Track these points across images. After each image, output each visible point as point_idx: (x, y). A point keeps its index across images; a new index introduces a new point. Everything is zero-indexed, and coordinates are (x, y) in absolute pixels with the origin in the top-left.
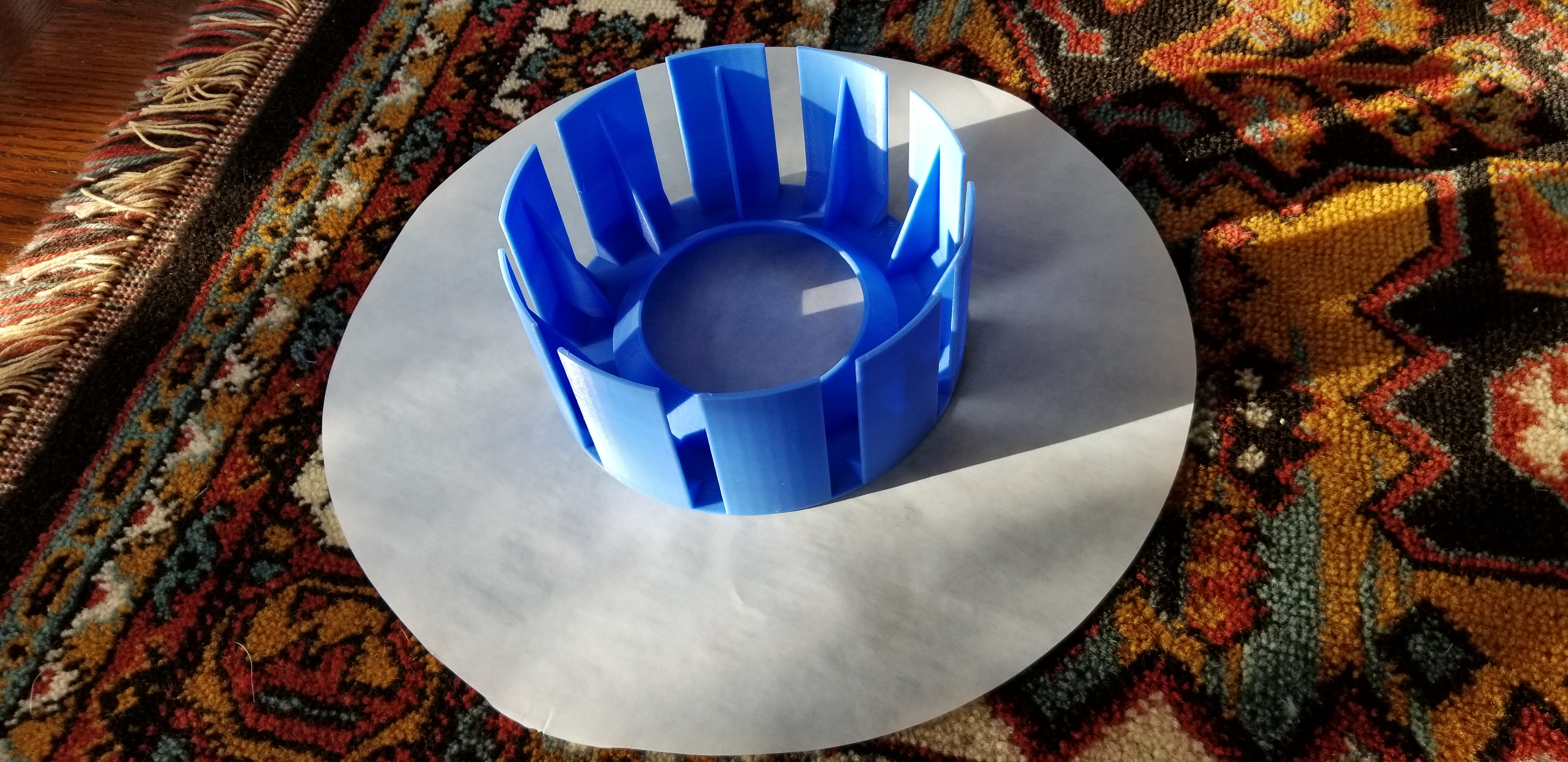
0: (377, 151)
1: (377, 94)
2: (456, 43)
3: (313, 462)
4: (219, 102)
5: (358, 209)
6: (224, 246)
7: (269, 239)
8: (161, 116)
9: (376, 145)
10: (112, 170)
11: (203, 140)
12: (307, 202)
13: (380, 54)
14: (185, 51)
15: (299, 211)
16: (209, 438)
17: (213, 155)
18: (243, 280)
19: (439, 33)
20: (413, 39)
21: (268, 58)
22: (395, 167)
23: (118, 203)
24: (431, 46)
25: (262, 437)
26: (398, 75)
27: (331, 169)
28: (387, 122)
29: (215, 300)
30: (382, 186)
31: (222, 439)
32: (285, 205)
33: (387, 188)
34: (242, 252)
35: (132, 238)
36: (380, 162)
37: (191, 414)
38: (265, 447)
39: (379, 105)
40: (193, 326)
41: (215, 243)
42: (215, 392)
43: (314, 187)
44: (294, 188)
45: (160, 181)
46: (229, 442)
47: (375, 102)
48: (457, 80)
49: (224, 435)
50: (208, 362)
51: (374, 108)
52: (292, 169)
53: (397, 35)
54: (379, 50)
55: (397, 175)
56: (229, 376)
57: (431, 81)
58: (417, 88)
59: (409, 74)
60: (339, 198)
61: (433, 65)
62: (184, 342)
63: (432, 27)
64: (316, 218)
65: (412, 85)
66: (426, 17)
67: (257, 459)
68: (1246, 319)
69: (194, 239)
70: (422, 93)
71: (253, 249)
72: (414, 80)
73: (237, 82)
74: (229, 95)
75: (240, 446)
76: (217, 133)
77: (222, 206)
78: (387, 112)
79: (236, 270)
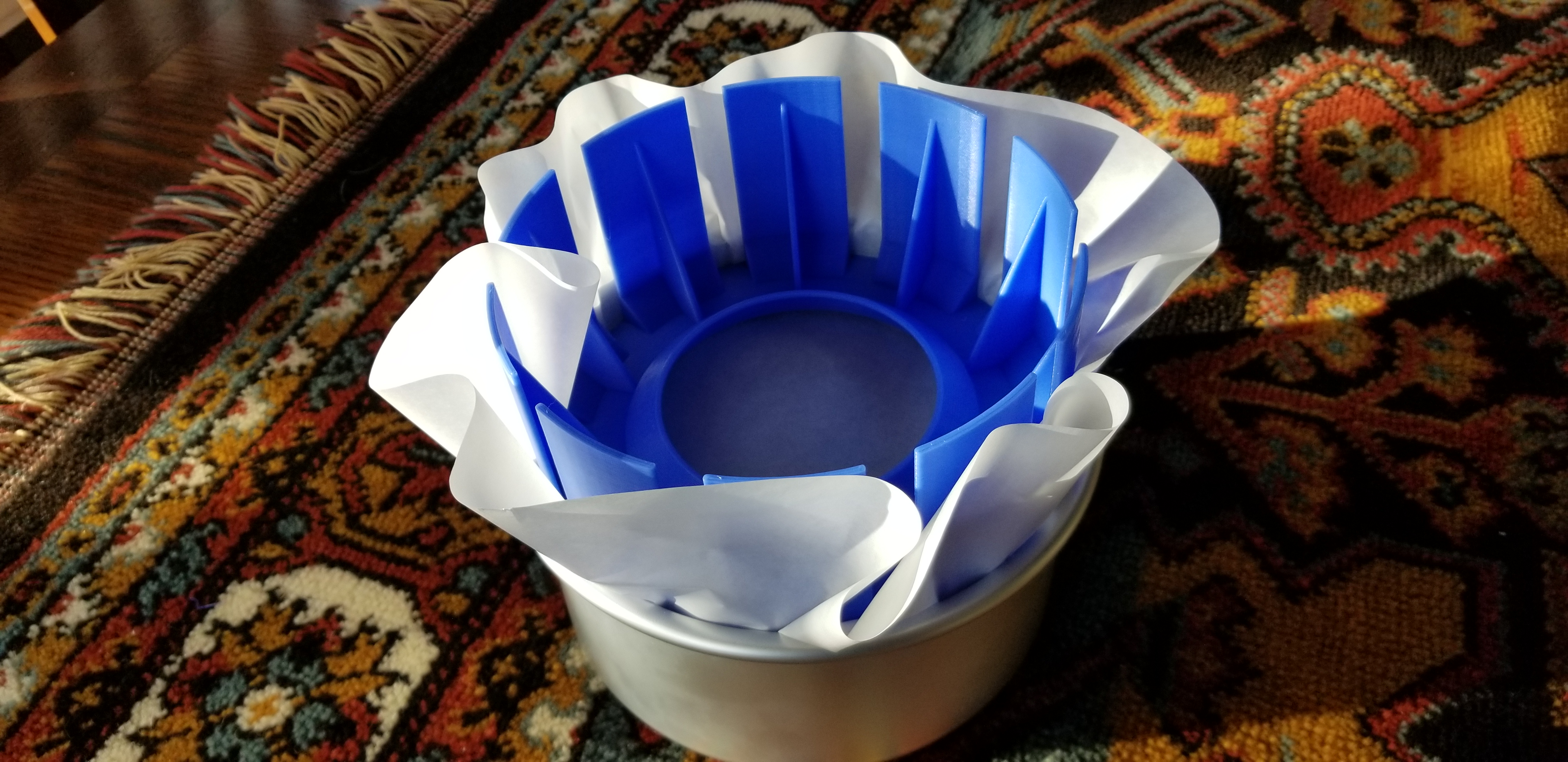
0: (296, 370)
1: (316, 305)
2: (414, 259)
3: (120, 736)
4: (155, 293)
5: (257, 434)
6: (106, 458)
7: (155, 456)
8: (91, 301)
9: (297, 364)
10: (25, 353)
11: (126, 332)
12: (206, 419)
13: (332, 262)
14: (140, 232)
15: (196, 427)
16: (21, 685)
17: (133, 349)
18: (113, 500)
19: (399, 246)
20: (371, 250)
21: (220, 250)
22: (309, 390)
23: (17, 391)
24: (387, 258)
25: (76, 696)
26: (343, 288)
27: (242, 384)
28: (316, 339)
29: (78, 520)
30: (290, 410)
31: (33, 689)
32: (183, 418)
33: (295, 414)
34: (123, 467)
35: (20, 433)
36: (296, 383)
37: (11, 654)
38: (74, 709)
39: (314, 318)
40: (45, 546)
41: (98, 452)
42: (43, 631)
43: (220, 401)
44: (198, 401)
45: (67, 373)
46: (38, 696)
47: (309, 314)
49: (37, 685)
50: (47, 592)
51: (308, 321)
52: (203, 379)
53: (356, 244)
54: (332, 257)
55: (309, 400)
56: (64, 614)
57: (375, 298)
58: (359, 304)
59: (355, 288)
60: (241, 419)
61: (383, 280)
62: (32, 564)
63: (393, 239)
64: (211, 439)
65: (355, 300)
66: (390, 228)
67: (62, 721)
69: (78, 445)
71: (135, 466)
72: (358, 295)
73: (180, 272)
74: (168, 287)
75: (49, 702)
76: (142, 326)
77: (119, 411)
78: (319, 328)
79: (110, 488)
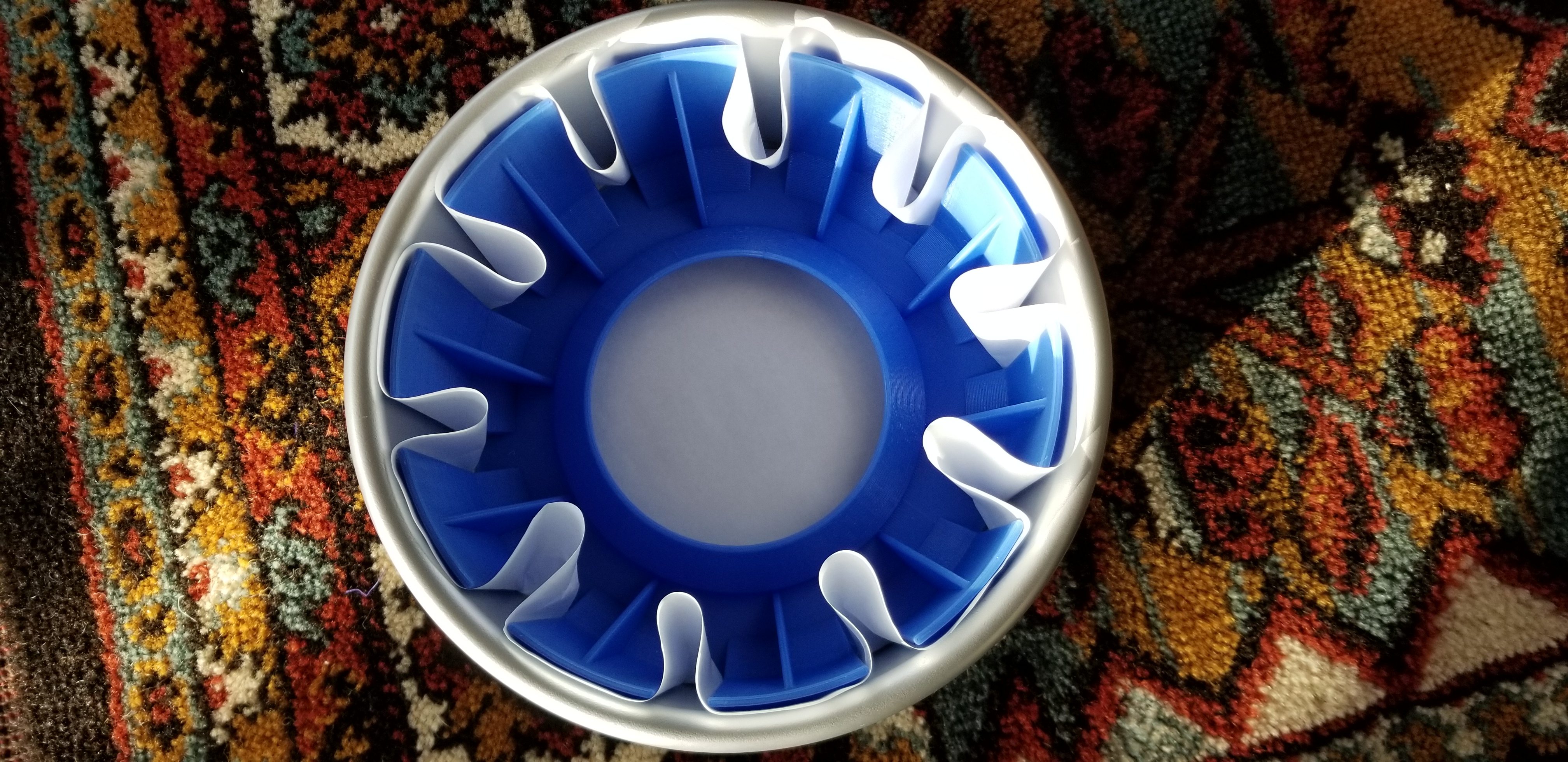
0: (172, 285)
1: (103, 192)
2: (153, 58)
5: (212, 384)
6: (71, 523)
7: (127, 484)
9: (164, 276)
12: (134, 406)
13: (57, 125)
15: (134, 424)
18: (137, 559)
19: (117, 52)
20: (87, 79)
22: (216, 299)
24: (119, 78)
26: (109, 148)
27: (128, 341)
28: (152, 233)
29: (123, 605)
30: (220, 335)
32: (106, 423)
33: (229, 335)
34: (104, 520)
36: (190, 300)
39: (118, 208)
40: (124, 654)
41: (54, 524)
42: (228, 727)
43: (126, 378)
44: (101, 392)
47: (108, 207)
48: (201, 121)
50: (185, 691)
51: (116, 219)
52: (75, 368)
53: (59, 82)
54: (49, 117)
55: (227, 310)
56: (229, 698)
57: (164, 139)
58: (153, 158)
59: (124, 141)
60: (174, 379)
61: (148, 111)
62: (131, 679)
63: (99, 49)
64: (165, 422)
65: (142, 156)
68: (1354, 70)
70: (168, 165)
71: (117, 509)
72: (138, 147)
78: (139, 217)
79: (117, 549)
